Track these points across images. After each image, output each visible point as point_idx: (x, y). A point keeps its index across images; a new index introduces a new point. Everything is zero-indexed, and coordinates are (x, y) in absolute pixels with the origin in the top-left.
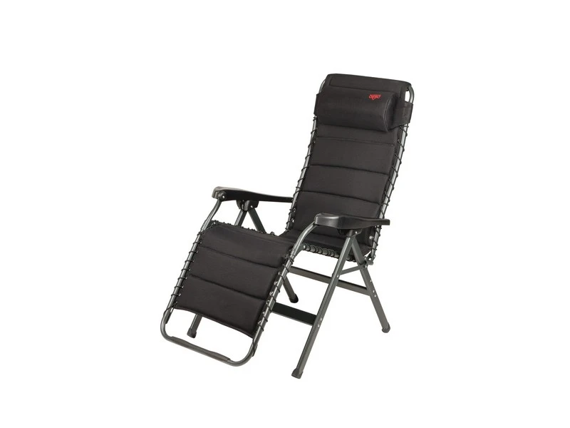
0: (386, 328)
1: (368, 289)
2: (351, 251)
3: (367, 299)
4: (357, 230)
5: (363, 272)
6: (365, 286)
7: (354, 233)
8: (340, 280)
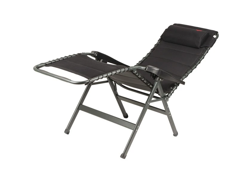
0: (176, 134)
1: (166, 112)
2: (157, 90)
3: (165, 117)
4: (162, 79)
5: (164, 102)
6: (165, 110)
7: (159, 80)
8: (150, 106)
